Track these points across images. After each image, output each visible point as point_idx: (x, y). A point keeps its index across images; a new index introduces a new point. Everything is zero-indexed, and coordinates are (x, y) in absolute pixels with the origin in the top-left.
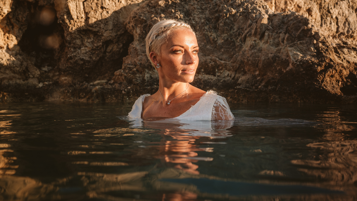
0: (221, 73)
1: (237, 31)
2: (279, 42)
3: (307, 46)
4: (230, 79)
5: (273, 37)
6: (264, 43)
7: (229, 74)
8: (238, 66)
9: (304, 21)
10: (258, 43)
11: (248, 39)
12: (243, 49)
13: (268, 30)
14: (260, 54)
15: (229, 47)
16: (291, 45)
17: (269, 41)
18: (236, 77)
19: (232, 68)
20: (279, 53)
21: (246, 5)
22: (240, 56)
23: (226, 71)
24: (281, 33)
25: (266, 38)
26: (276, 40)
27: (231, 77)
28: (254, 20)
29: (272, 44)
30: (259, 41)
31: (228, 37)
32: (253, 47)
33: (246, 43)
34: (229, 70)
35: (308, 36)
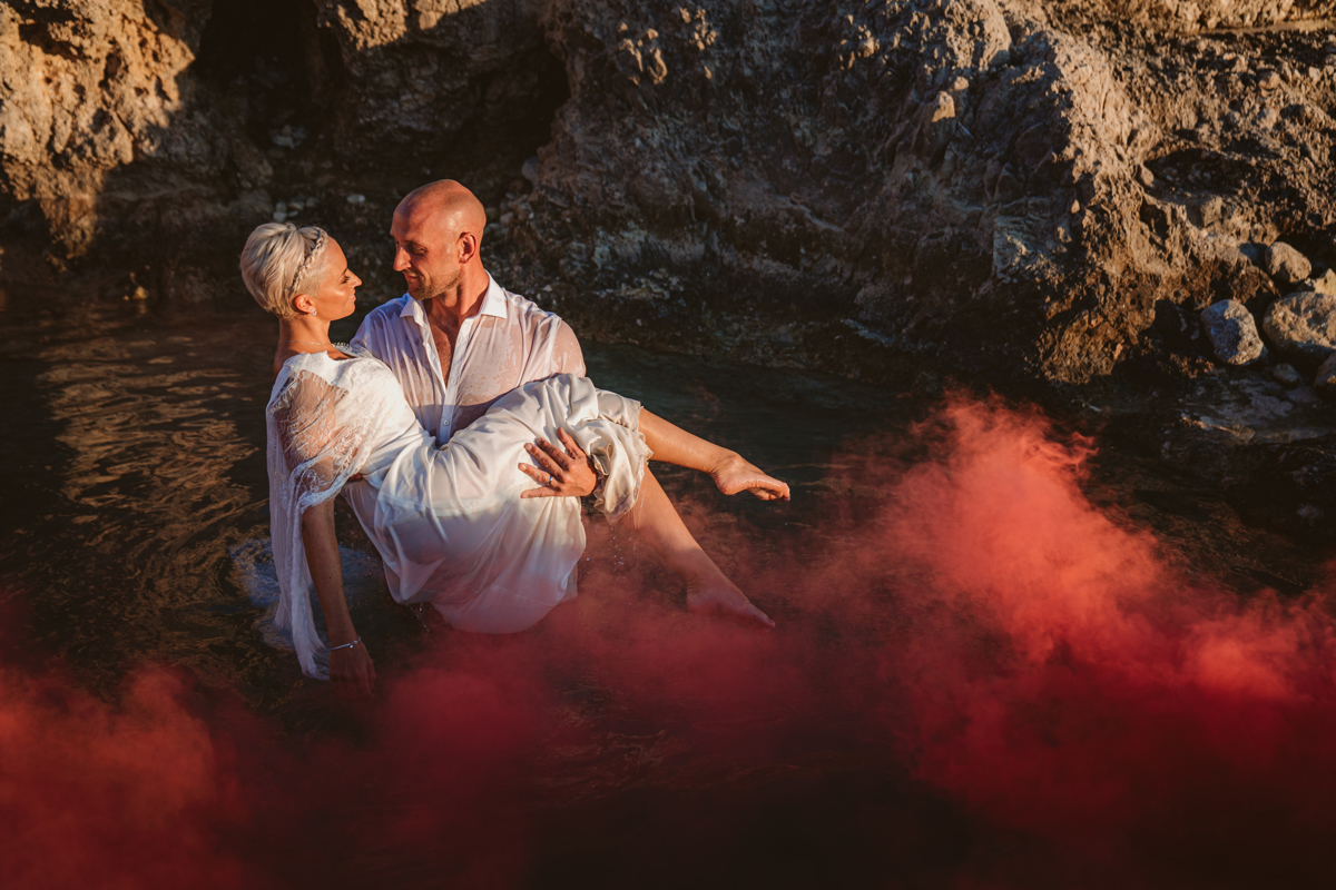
0: (814, 262)
1: (875, 119)
2: (983, 186)
3: (1052, 217)
4: (838, 282)
5: (965, 170)
6: (940, 182)
7: (836, 267)
8: (862, 247)
9: (1059, 131)
10: (925, 178)
11: (899, 158)
12: (885, 188)
13: (957, 140)
14: (925, 218)
15: (846, 173)
16: (1007, 209)
17: (953, 180)
18: (855, 279)
19: (845, 248)
20: (976, 226)
21: (915, 23)
22: (872, 213)
23: (828, 255)
24: (990, 156)
25: (946, 168)
26: (975, 181)
27: (840, 276)
28: (926, 90)
29: (961, 193)
30: (930, 173)
31: (845, 139)
32: (908, 192)
33: (893, 171)
34: (837, 255)
35: (1063, 182)
